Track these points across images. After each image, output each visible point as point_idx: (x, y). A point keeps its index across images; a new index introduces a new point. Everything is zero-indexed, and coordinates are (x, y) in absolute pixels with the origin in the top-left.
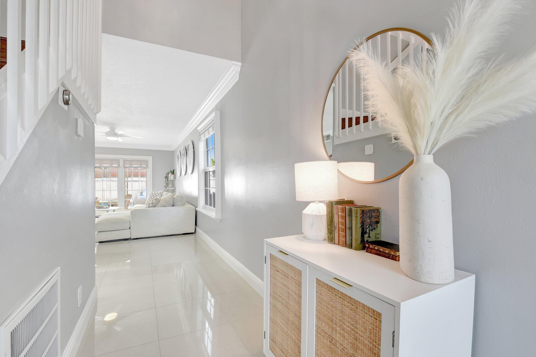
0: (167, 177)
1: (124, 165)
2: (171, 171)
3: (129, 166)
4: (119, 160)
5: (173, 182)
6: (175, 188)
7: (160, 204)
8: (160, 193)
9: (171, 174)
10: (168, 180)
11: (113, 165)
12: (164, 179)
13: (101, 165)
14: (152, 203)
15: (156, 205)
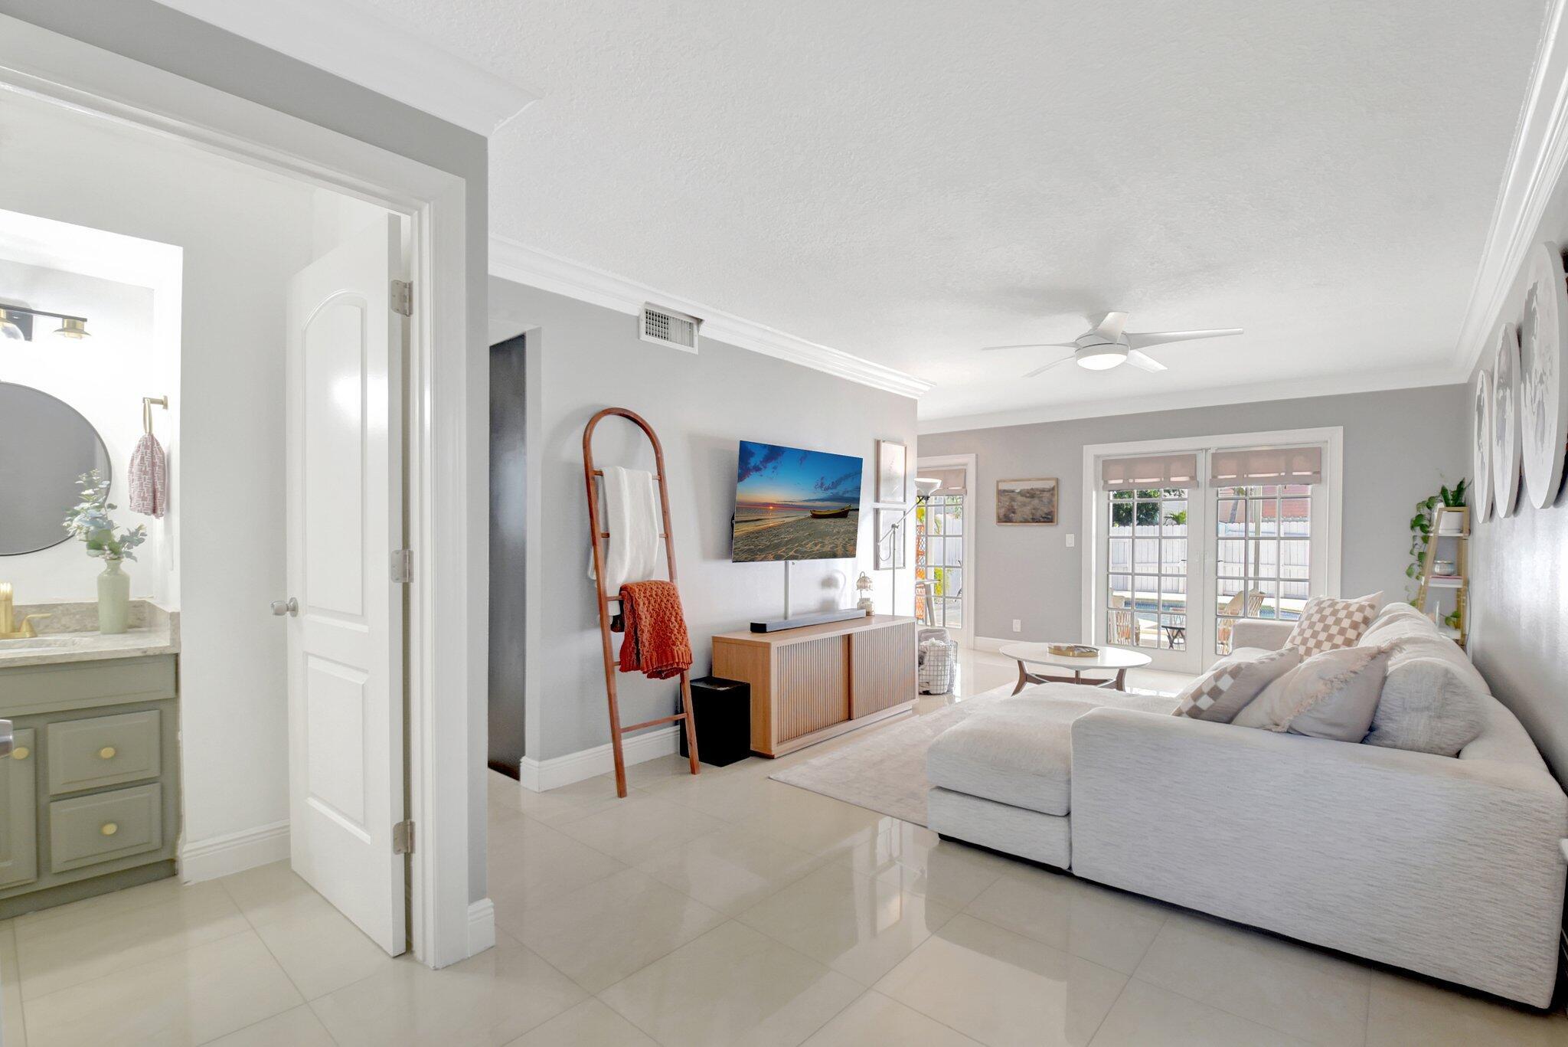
0: (1421, 524)
1: (1214, 477)
2: (1444, 491)
3: (1235, 476)
4: (1195, 456)
5: (1458, 548)
6: (1467, 583)
7: (1257, 711)
8: (1361, 609)
9: (1441, 505)
10: (1426, 540)
11: (1173, 479)
12: (1406, 537)
13: (1131, 481)
14: (1215, 693)
15: (1240, 710)
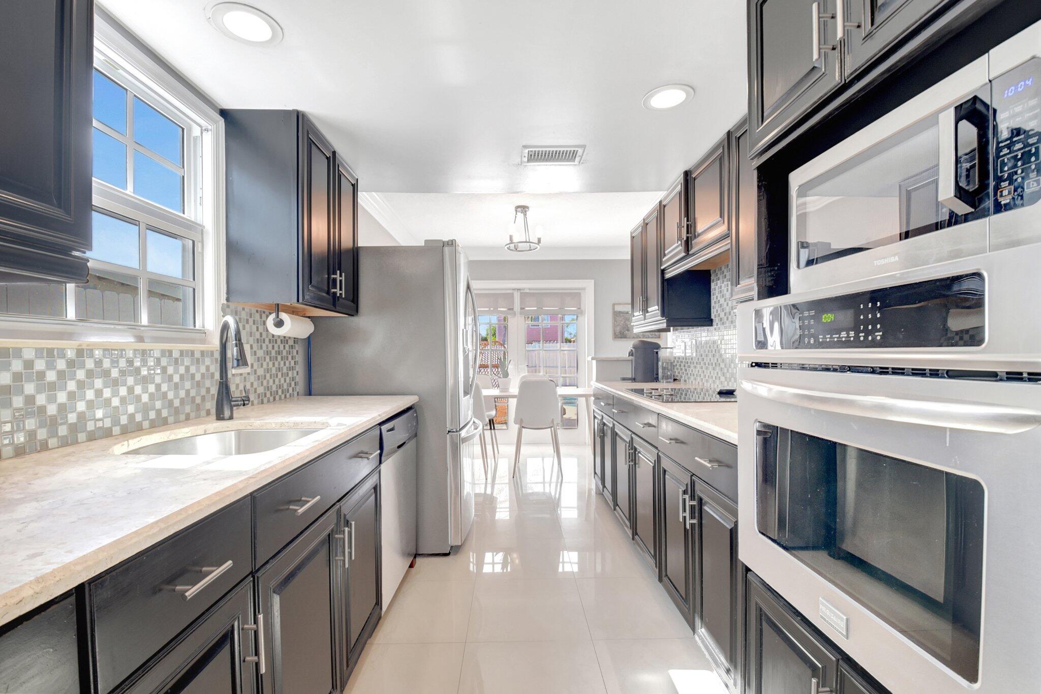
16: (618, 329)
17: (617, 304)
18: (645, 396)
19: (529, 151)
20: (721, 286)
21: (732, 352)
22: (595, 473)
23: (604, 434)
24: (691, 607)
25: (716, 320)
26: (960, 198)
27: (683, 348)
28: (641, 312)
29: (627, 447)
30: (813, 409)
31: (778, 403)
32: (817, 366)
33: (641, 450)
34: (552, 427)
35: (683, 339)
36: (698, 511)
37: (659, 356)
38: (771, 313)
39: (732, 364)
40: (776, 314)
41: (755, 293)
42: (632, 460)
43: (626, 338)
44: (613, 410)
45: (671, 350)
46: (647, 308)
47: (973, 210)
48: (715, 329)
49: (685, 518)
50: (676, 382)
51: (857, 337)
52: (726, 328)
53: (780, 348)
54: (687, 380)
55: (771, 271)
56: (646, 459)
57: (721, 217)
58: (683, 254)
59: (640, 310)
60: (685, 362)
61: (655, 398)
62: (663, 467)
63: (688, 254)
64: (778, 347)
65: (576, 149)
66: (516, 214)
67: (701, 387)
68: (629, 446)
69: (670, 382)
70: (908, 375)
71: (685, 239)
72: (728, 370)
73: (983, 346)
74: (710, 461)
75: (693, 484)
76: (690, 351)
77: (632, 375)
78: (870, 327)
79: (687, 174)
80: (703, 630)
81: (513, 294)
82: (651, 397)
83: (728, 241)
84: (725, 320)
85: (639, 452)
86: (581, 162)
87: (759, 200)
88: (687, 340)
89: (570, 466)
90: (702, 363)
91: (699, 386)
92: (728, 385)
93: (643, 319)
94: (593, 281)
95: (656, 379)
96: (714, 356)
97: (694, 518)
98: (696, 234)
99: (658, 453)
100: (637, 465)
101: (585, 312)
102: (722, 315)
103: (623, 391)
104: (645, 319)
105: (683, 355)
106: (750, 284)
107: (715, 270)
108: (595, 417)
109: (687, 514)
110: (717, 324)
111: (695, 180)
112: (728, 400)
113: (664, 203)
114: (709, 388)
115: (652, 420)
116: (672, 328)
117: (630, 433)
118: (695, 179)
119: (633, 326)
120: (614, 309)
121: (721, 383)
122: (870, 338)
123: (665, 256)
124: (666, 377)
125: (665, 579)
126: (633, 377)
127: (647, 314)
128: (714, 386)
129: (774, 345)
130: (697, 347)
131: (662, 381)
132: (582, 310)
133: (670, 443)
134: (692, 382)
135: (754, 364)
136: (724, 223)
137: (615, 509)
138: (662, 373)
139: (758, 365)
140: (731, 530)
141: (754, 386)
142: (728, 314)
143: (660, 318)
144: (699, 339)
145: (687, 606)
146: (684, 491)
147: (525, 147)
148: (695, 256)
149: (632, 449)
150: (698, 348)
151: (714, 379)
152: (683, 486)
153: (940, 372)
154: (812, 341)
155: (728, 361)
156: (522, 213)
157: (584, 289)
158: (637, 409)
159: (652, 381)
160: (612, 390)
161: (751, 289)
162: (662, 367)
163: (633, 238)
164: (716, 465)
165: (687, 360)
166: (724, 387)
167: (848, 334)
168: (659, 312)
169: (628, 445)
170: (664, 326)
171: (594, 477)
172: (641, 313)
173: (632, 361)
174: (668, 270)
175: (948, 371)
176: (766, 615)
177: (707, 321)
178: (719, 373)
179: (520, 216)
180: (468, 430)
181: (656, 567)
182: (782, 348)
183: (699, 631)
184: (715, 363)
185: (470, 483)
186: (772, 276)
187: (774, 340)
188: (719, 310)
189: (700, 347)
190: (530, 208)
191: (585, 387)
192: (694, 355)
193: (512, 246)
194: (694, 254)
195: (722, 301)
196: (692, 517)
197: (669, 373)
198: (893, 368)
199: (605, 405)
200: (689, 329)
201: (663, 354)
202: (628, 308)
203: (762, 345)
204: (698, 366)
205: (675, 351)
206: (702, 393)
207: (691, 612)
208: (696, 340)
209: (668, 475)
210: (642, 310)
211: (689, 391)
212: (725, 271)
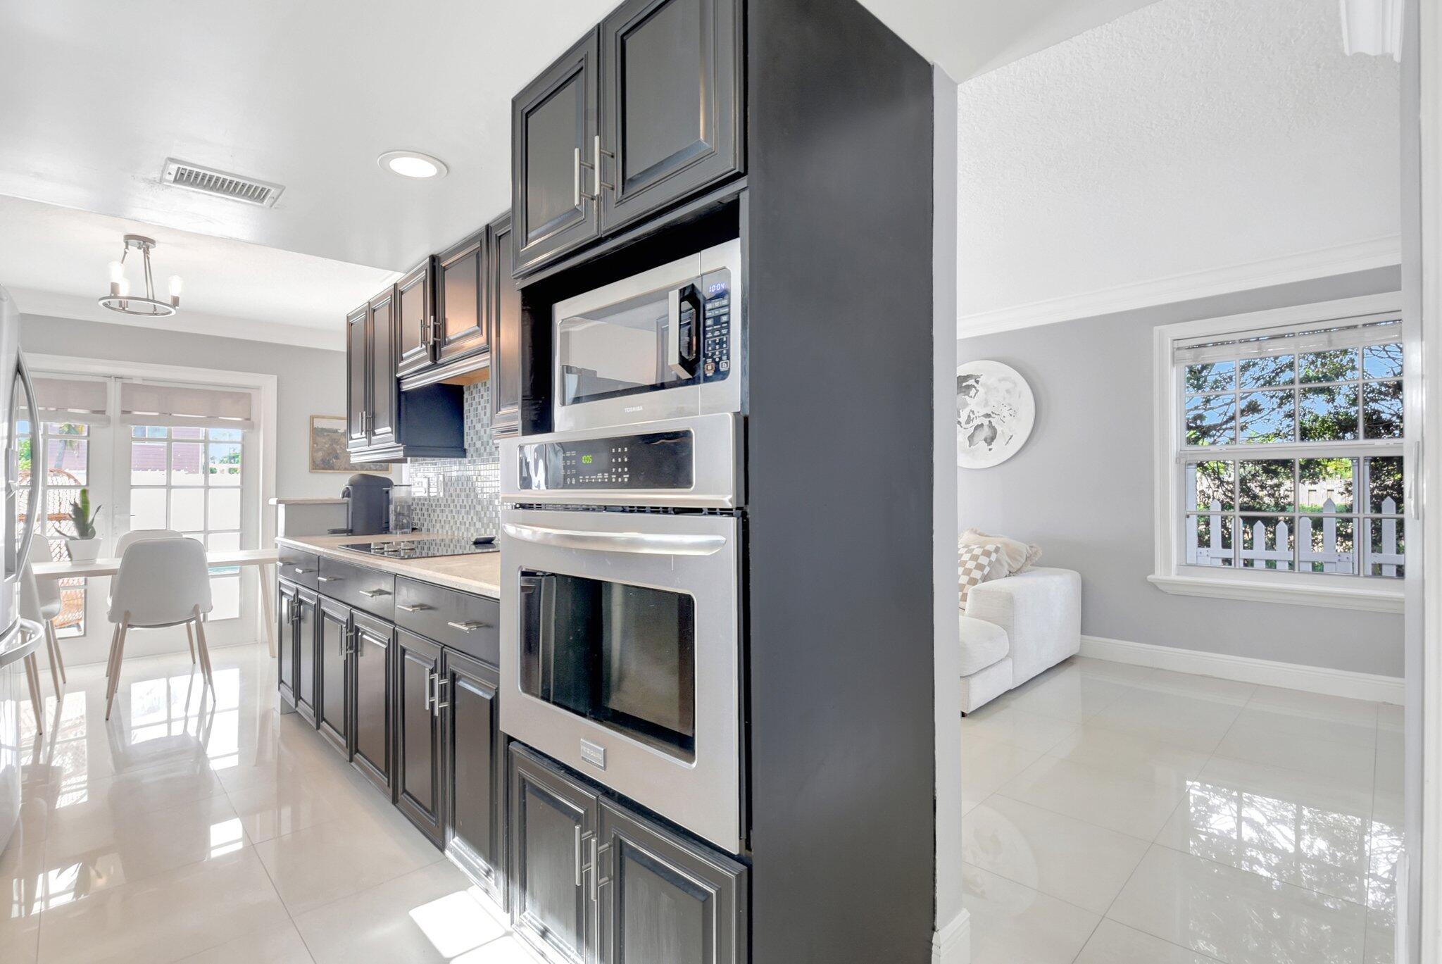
16: (320, 454)
17: (318, 417)
18: (372, 553)
19: (179, 168)
20: (477, 408)
21: (490, 492)
22: (281, 681)
23: (300, 617)
24: (440, 820)
25: (470, 451)
26: (682, 366)
27: (426, 485)
28: (363, 433)
29: (344, 629)
30: (575, 549)
31: (542, 545)
32: (579, 507)
33: (367, 629)
34: (191, 620)
35: (426, 474)
36: (451, 692)
37: (390, 498)
38: (536, 450)
39: (491, 507)
40: (541, 451)
41: (518, 423)
42: (351, 648)
43: (334, 469)
44: (320, 578)
45: (409, 488)
46: (374, 428)
47: (691, 377)
48: (470, 462)
49: (432, 704)
50: (415, 532)
51: (610, 479)
52: (483, 461)
53: (545, 488)
54: (431, 530)
55: (535, 404)
56: (375, 643)
57: (478, 325)
58: (429, 363)
59: (362, 431)
60: (428, 505)
61: (388, 555)
62: (401, 646)
63: (436, 363)
64: (543, 487)
65: (267, 188)
66: (127, 248)
67: (449, 537)
68: (347, 627)
69: (406, 533)
70: (648, 513)
71: (431, 343)
72: (485, 513)
73: (692, 488)
74: (467, 624)
75: (444, 657)
76: (435, 490)
77: (348, 526)
78: (620, 470)
79: (434, 259)
80: (457, 839)
81: (104, 384)
82: (383, 553)
83: (487, 356)
84: (482, 451)
85: (364, 633)
86: (275, 205)
87: (523, 326)
88: (431, 475)
89: (227, 682)
90: (452, 505)
91: (447, 537)
92: (485, 532)
93: (367, 443)
94: (276, 376)
95: (386, 530)
96: (467, 496)
97: (445, 701)
98: (447, 340)
99: (394, 629)
100: (359, 653)
101: (259, 425)
102: (478, 444)
103: (335, 549)
104: (370, 444)
105: (426, 495)
106: (513, 413)
107: (469, 387)
108: (282, 594)
109: (436, 699)
110: (472, 455)
111: (444, 271)
112: (486, 550)
113: (401, 288)
114: (461, 538)
115: (386, 585)
116: (409, 459)
117: (348, 608)
118: (445, 269)
119: (350, 452)
120: (312, 423)
121: (477, 530)
122: (620, 480)
123: (402, 360)
124: (401, 527)
125: (402, 797)
126: (350, 528)
127: (373, 438)
128: (468, 534)
129: (538, 486)
130: (445, 484)
131: (394, 532)
132: (253, 422)
133: (413, 611)
134: (440, 530)
135: (518, 506)
136: (482, 334)
137: (318, 727)
138: (396, 520)
139: (523, 506)
140: (491, 701)
141: (519, 529)
142: (485, 444)
143: (394, 444)
144: (449, 474)
145: (434, 819)
146: (432, 669)
147: (172, 160)
148: (443, 368)
149: (351, 631)
150: (447, 486)
151: (467, 525)
152: (430, 664)
153: (669, 509)
154: (574, 482)
155: (485, 503)
156: (139, 248)
157: (258, 388)
158: (360, 573)
159: (380, 533)
160: (318, 548)
161: (514, 419)
162: (396, 511)
163: (350, 325)
164: (474, 628)
165: (432, 502)
166: (480, 535)
167: (603, 475)
168: (393, 437)
169: (344, 626)
170: (400, 455)
171: (279, 689)
172: (364, 435)
173: (347, 504)
174: (407, 380)
175: (674, 509)
176: (531, 784)
177: (459, 450)
178: (475, 518)
179: (135, 253)
180: (10, 642)
181: (389, 786)
182: (547, 488)
183: (451, 842)
184: (470, 506)
185: (12, 748)
186: (536, 409)
187: (539, 478)
188: (475, 438)
189: (449, 483)
190: (157, 244)
191: (258, 548)
192: (442, 494)
193: (115, 303)
194: (443, 365)
195: (478, 426)
196: (442, 700)
197: (405, 521)
198: (638, 507)
199: (303, 572)
200: (434, 460)
201: (396, 494)
202: (342, 426)
203: (526, 483)
204: (447, 510)
205: (413, 490)
206: (452, 545)
207: (440, 824)
208: (444, 475)
209: (409, 654)
210: (366, 431)
211: (434, 543)
212: (482, 390)
